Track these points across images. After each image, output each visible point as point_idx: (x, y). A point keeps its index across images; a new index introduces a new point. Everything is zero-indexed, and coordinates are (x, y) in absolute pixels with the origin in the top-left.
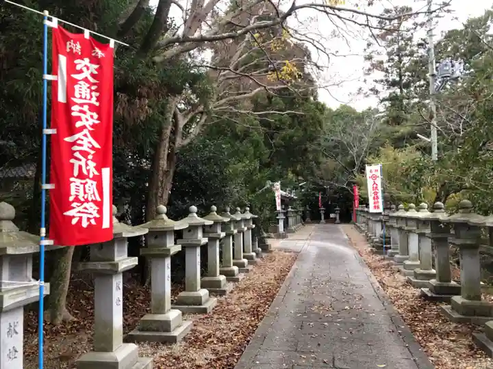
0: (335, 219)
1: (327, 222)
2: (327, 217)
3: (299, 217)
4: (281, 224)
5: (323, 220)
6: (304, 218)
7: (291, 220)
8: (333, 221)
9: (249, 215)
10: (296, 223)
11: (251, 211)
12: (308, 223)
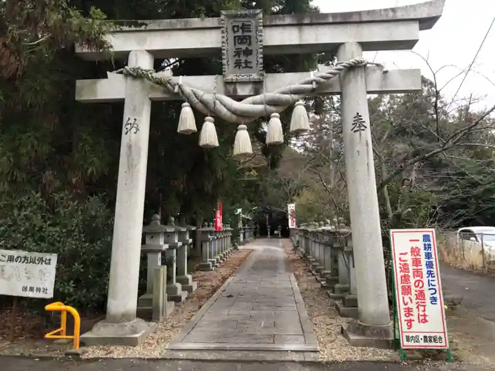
0: (278, 235)
1: (272, 238)
2: (272, 234)
3: (252, 233)
4: (242, 236)
5: (269, 236)
6: (255, 234)
7: (247, 234)
8: (276, 236)
9: (229, 229)
10: (250, 236)
11: (231, 227)
12: (258, 238)
